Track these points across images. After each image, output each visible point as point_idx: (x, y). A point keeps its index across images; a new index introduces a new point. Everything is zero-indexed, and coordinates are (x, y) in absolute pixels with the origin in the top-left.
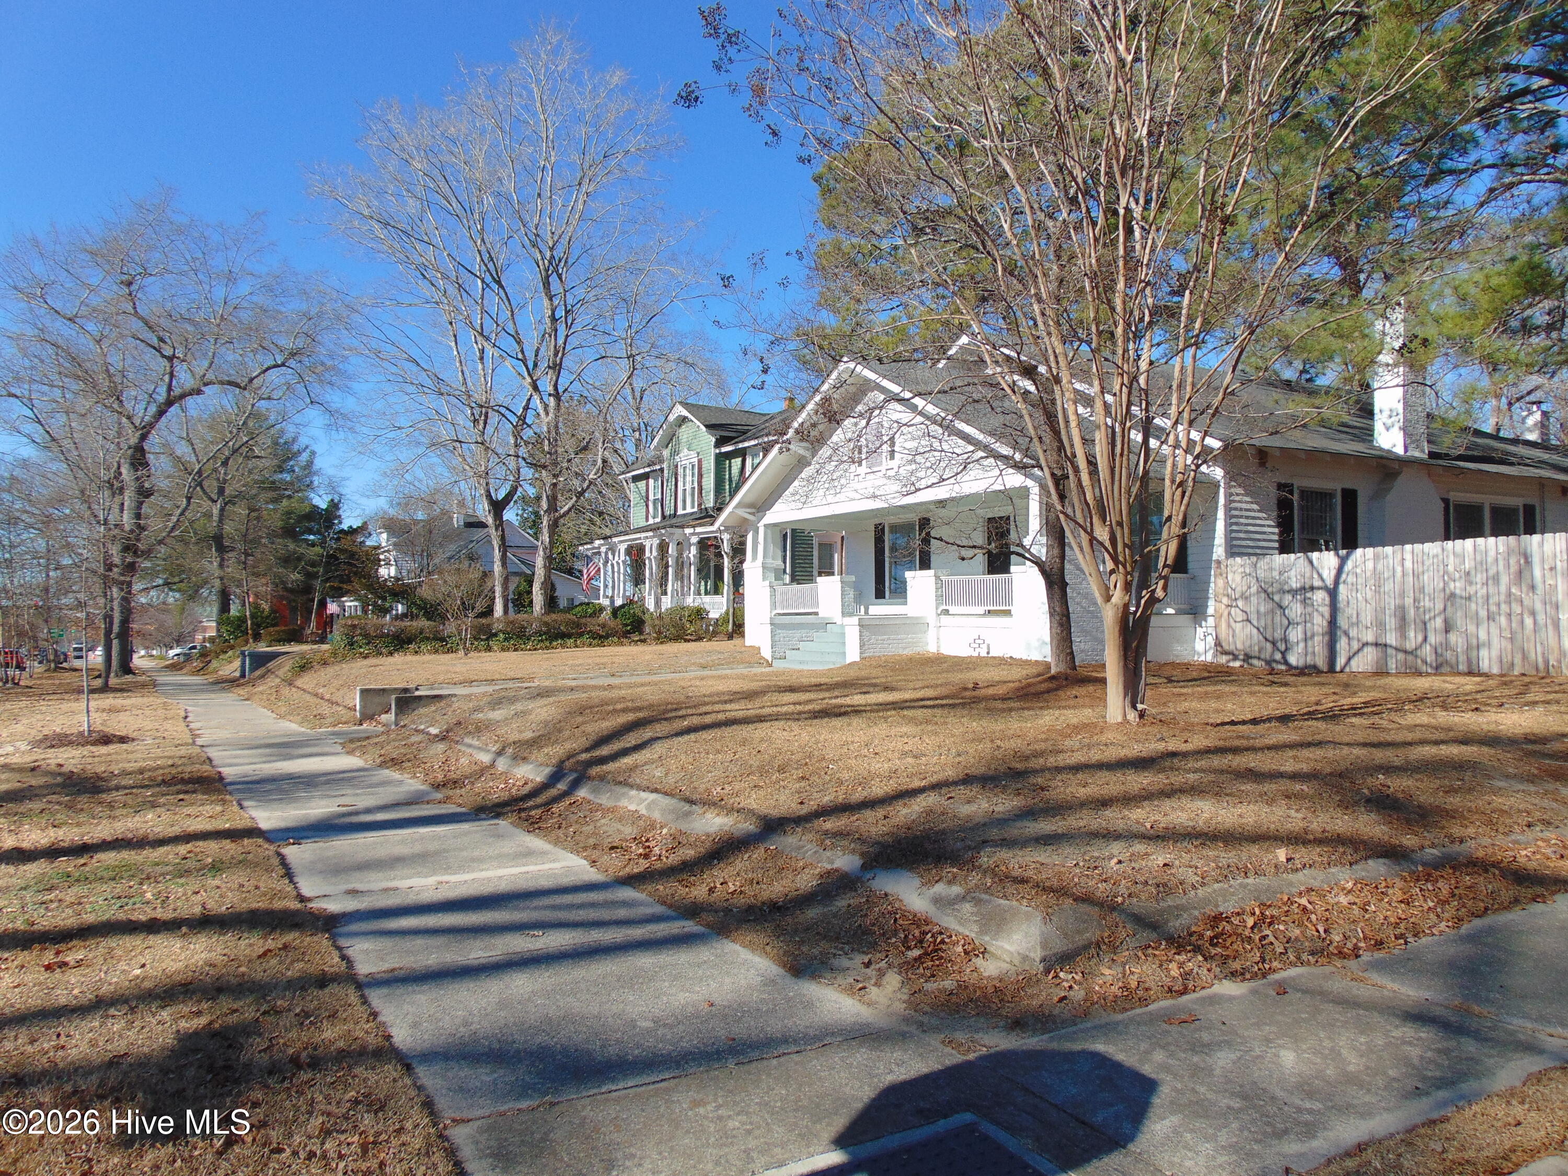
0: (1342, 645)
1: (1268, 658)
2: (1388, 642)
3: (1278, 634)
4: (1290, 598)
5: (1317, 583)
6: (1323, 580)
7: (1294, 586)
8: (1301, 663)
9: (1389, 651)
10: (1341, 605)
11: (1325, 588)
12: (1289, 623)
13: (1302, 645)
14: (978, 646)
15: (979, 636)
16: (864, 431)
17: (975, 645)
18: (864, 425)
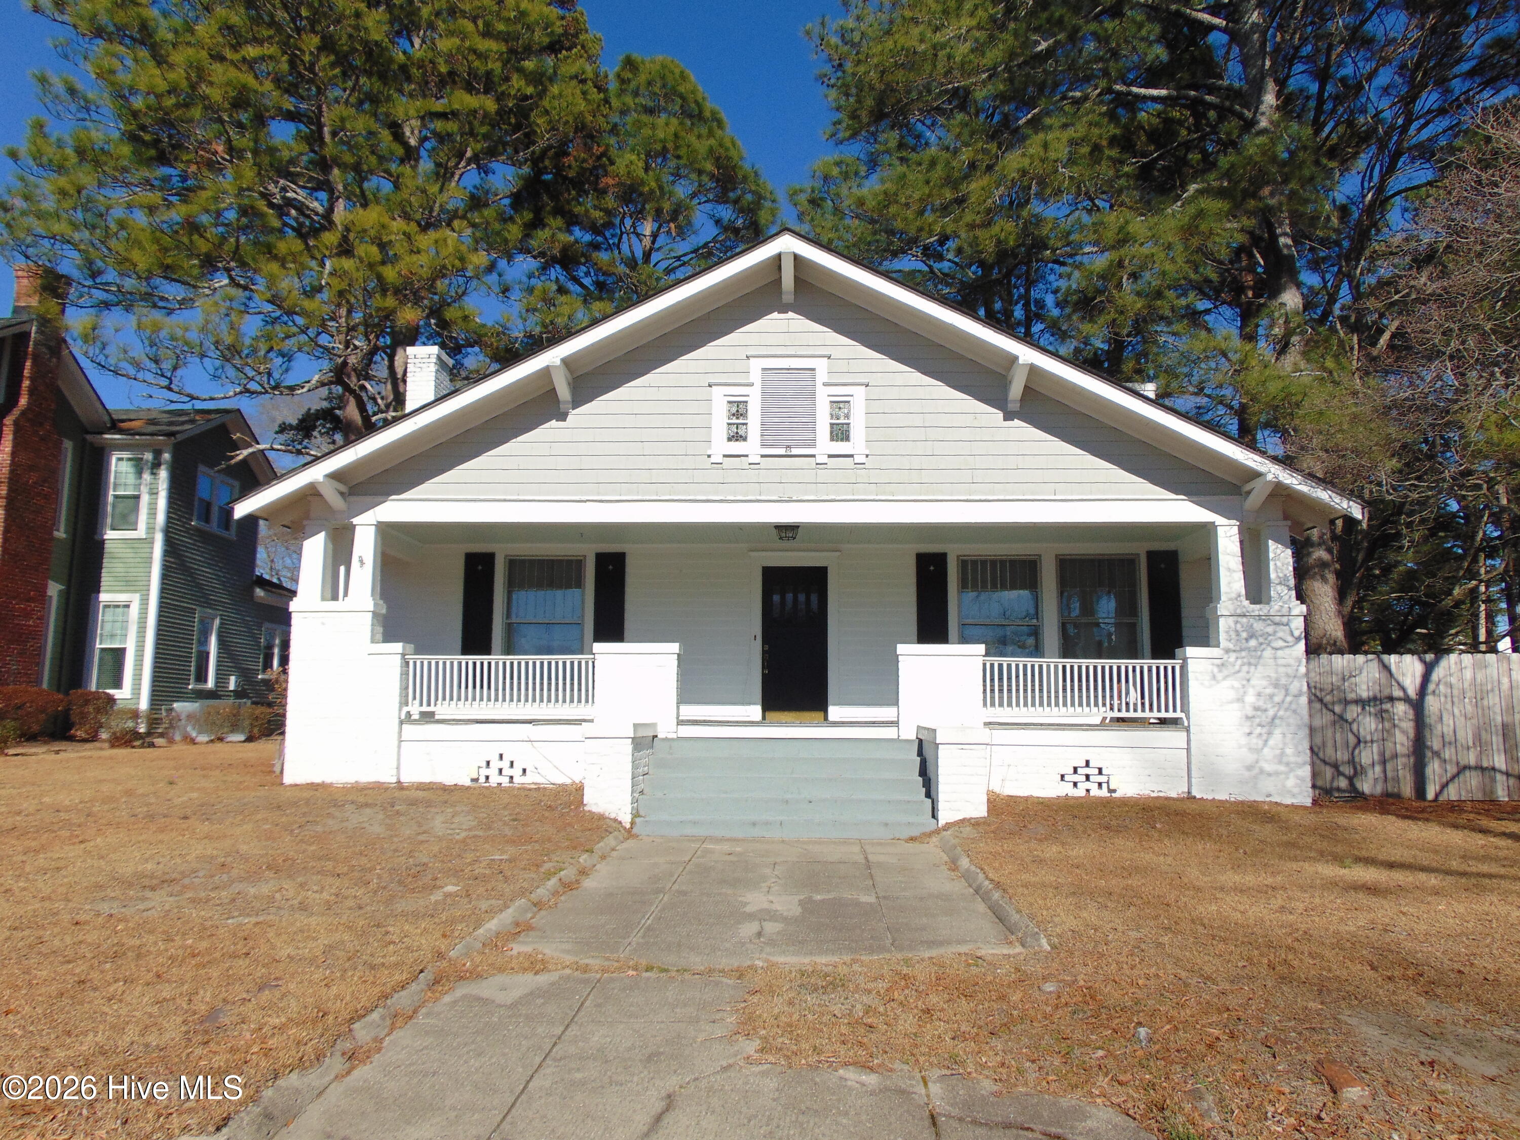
0: (1433, 769)
1: (1328, 786)
2: (1497, 765)
3: (1342, 756)
4: (1359, 710)
5: (1397, 693)
6: (1404, 689)
7: (1364, 695)
9: (1499, 777)
10: (1431, 719)
11: (1407, 699)
12: (1359, 742)
14: (1084, 778)
15: (1087, 763)
16: (756, 376)
17: (1076, 778)
18: (756, 366)
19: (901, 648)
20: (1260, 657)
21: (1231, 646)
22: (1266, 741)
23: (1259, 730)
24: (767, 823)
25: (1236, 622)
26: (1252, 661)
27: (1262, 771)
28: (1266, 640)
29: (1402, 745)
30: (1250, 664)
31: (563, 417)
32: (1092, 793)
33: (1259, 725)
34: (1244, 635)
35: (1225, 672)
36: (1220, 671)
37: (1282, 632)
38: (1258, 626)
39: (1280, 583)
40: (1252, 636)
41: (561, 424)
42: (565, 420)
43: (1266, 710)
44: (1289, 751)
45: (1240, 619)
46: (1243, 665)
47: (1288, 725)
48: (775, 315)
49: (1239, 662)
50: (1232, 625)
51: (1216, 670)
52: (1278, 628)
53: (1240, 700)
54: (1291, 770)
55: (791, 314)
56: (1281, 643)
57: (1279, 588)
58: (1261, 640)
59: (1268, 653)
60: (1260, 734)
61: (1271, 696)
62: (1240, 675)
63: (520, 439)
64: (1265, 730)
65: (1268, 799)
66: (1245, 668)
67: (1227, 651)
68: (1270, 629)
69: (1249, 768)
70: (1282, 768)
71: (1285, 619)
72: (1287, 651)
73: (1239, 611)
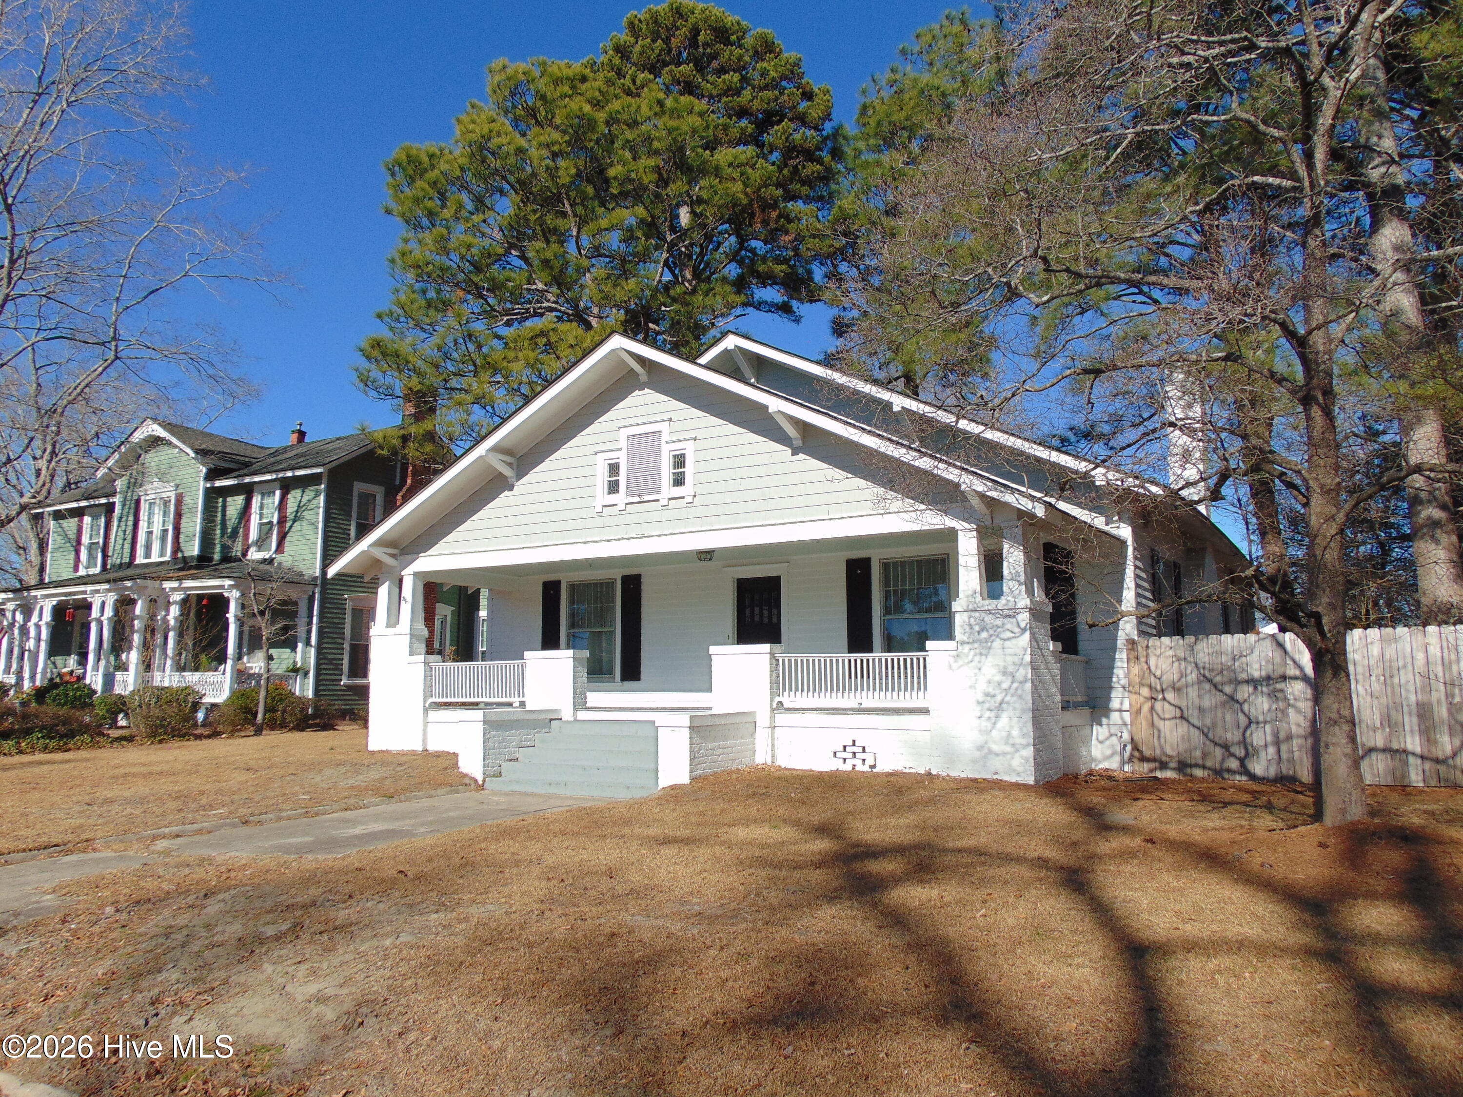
1: (1218, 766)
2: (1410, 747)
3: (1233, 736)
4: (1251, 689)
5: (1292, 671)
6: (1301, 669)
7: (1256, 674)
8: (1272, 772)
9: (1411, 759)
12: (1250, 723)
13: (1271, 750)
14: (851, 755)
15: (854, 741)
16: (623, 443)
17: (845, 755)
18: (624, 433)
19: (713, 649)
20: (990, 648)
21: (965, 638)
22: (995, 723)
23: (988, 714)
24: (558, 784)
25: (970, 617)
26: (984, 651)
27: (990, 752)
28: (996, 632)
29: (1299, 725)
30: (981, 654)
31: (511, 488)
32: (857, 768)
33: (990, 710)
34: (977, 628)
35: (960, 662)
36: (956, 661)
37: (1010, 624)
38: (988, 618)
39: (1012, 579)
40: (983, 629)
41: (510, 493)
42: (512, 490)
43: (994, 696)
44: (1015, 733)
45: (973, 614)
46: (975, 655)
47: (1015, 709)
48: (637, 392)
49: (972, 653)
50: (967, 620)
51: (952, 660)
52: (1006, 620)
53: (972, 687)
54: (1017, 751)
55: (647, 391)
56: (1009, 635)
57: (1011, 583)
58: (991, 632)
59: (997, 644)
60: (989, 718)
61: (999, 684)
62: (973, 664)
63: (489, 506)
64: (992, 714)
65: (995, 777)
66: (977, 658)
67: (963, 643)
68: (999, 622)
69: (980, 748)
70: (1008, 749)
71: (1011, 613)
72: (1014, 641)
73: (971, 607)
